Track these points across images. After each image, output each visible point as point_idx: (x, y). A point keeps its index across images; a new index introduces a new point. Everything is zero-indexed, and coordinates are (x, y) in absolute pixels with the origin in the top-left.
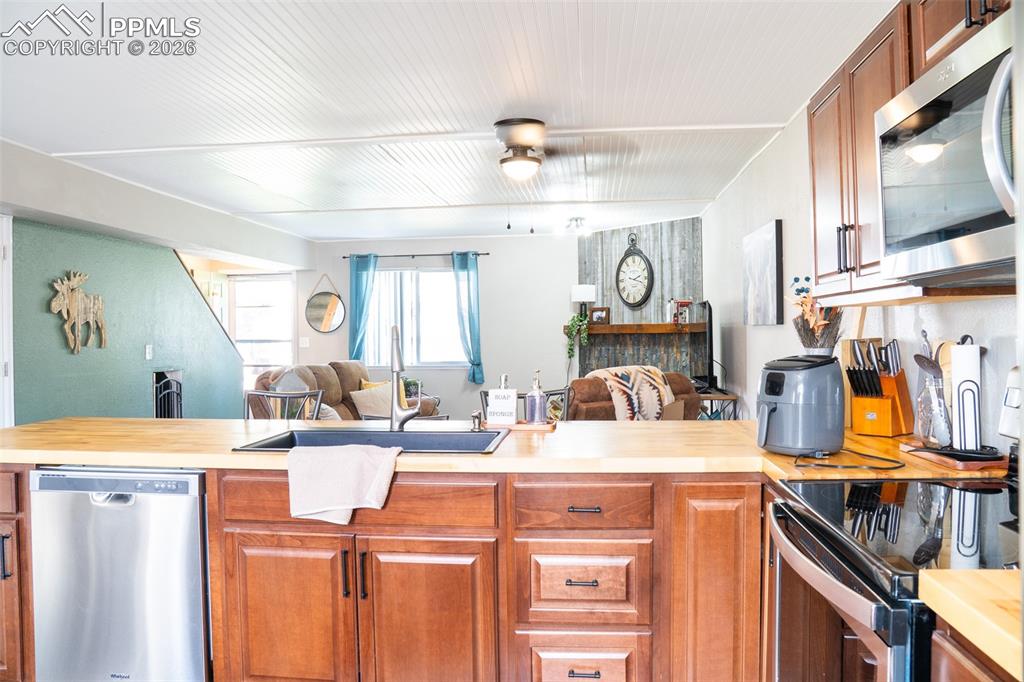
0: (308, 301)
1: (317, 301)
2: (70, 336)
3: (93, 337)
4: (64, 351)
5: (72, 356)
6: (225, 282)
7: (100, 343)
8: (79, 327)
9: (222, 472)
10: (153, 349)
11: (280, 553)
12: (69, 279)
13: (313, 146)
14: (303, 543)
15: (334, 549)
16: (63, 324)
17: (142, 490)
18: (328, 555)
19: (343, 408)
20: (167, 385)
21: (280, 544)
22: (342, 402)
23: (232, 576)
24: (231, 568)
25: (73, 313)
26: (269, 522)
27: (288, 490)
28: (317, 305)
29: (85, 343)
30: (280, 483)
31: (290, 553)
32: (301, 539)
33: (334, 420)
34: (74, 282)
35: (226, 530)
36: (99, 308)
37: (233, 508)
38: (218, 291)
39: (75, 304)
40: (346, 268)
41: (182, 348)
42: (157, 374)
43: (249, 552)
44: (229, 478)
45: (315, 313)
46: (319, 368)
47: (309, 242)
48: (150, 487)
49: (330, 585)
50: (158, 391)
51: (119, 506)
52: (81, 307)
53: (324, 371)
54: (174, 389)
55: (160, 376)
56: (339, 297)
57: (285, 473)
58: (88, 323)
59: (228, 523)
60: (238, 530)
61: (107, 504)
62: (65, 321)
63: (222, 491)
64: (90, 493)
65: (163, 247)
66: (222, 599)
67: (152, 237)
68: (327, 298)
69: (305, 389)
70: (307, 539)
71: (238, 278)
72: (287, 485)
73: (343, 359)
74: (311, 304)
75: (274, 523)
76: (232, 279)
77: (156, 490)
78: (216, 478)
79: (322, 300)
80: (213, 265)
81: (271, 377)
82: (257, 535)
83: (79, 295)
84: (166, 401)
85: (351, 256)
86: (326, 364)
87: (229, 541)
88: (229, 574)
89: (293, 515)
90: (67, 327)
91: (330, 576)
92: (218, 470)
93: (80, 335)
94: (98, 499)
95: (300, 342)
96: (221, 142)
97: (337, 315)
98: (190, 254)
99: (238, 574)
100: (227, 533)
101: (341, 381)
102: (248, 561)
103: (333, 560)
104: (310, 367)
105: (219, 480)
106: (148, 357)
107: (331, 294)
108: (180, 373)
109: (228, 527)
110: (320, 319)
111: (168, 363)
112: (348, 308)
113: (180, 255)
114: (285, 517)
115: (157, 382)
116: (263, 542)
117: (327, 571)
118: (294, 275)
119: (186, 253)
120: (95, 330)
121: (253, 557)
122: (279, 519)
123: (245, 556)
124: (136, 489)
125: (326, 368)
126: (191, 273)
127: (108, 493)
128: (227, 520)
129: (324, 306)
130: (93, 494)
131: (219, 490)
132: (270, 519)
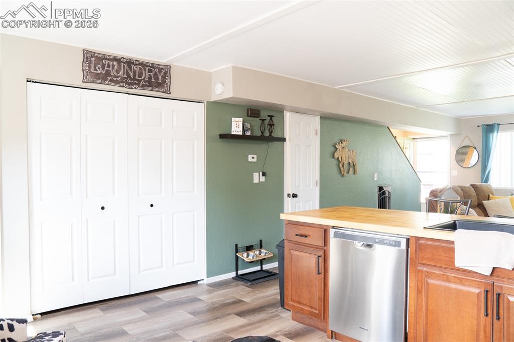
0: (457, 151)
1: (461, 151)
2: (342, 169)
3: (351, 169)
4: (339, 176)
5: (342, 178)
6: (412, 142)
7: (354, 172)
8: (346, 165)
9: (418, 239)
10: (378, 175)
11: (447, 284)
12: (342, 143)
13: (458, 67)
14: (461, 281)
15: (479, 288)
16: (339, 163)
17: (378, 243)
18: (477, 291)
19: (478, 209)
20: (384, 193)
21: (448, 280)
22: (477, 206)
23: (420, 292)
24: (420, 288)
25: (343, 159)
26: (442, 267)
27: (454, 252)
28: (462, 153)
29: (348, 172)
30: (449, 248)
31: (453, 286)
32: (461, 279)
33: (474, 216)
34: (344, 144)
35: (419, 268)
36: (354, 156)
37: (423, 257)
38: (408, 146)
39: (344, 154)
40: (479, 133)
41: (391, 175)
42: (379, 187)
43: (430, 281)
44: (421, 242)
45: (460, 157)
46: (465, 187)
47: (456, 118)
48: (382, 242)
49: (476, 307)
50: (380, 195)
51: (367, 249)
52: (347, 155)
53: (468, 189)
54: (387, 195)
55: (381, 188)
56: (475, 148)
57: (453, 243)
58: (349, 163)
59: (420, 265)
60: (425, 269)
61: (362, 248)
62: (340, 162)
63: (417, 248)
64: (355, 242)
65: (382, 126)
66: (415, 303)
67: (377, 121)
68: (467, 149)
69: (457, 198)
70: (464, 280)
71: (418, 140)
72: (453, 249)
73: (478, 183)
74: (458, 153)
75: (445, 268)
76: (415, 140)
77: (385, 244)
78: (415, 240)
79: (464, 150)
80: (405, 134)
81: (438, 191)
82: (436, 274)
83: (346, 150)
84: (383, 201)
85: (483, 125)
86: (469, 185)
87: (420, 274)
88: (419, 291)
89: (456, 266)
90: (341, 165)
91: (476, 303)
92: (416, 237)
93: (346, 168)
94: (358, 245)
95: (452, 173)
96: (413, 71)
97: (474, 158)
98: (395, 128)
99: (424, 292)
100: (419, 270)
101: (478, 195)
102: (430, 286)
103: (479, 294)
104: (459, 187)
105: (416, 243)
106: (375, 179)
107: (470, 146)
108: (390, 187)
109: (420, 266)
110: (463, 161)
111: (385, 182)
112: (480, 154)
113: (391, 129)
114: (451, 266)
115: (379, 191)
116: (438, 277)
117: (475, 299)
118: (449, 136)
119: (394, 128)
120: (352, 166)
121: (432, 284)
122: (447, 266)
123: (428, 283)
124: (376, 242)
125: (469, 188)
126: (395, 138)
127: (362, 243)
128: (419, 263)
129: (465, 154)
130: (356, 242)
131: (416, 247)
132: (443, 266)
